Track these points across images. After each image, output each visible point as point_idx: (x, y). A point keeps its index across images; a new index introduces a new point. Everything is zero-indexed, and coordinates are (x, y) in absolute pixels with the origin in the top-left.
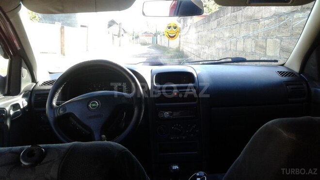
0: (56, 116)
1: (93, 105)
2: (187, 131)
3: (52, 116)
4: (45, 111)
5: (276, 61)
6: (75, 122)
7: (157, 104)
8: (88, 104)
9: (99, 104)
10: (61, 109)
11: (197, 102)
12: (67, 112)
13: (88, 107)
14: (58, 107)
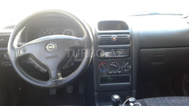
0: (17, 56)
1: (50, 47)
2: (122, 67)
3: (14, 57)
4: (7, 51)
5: (181, 15)
6: (34, 62)
7: (99, 46)
8: (46, 46)
9: (55, 46)
10: (21, 50)
11: (130, 44)
12: (27, 53)
13: (45, 49)
14: (19, 49)
